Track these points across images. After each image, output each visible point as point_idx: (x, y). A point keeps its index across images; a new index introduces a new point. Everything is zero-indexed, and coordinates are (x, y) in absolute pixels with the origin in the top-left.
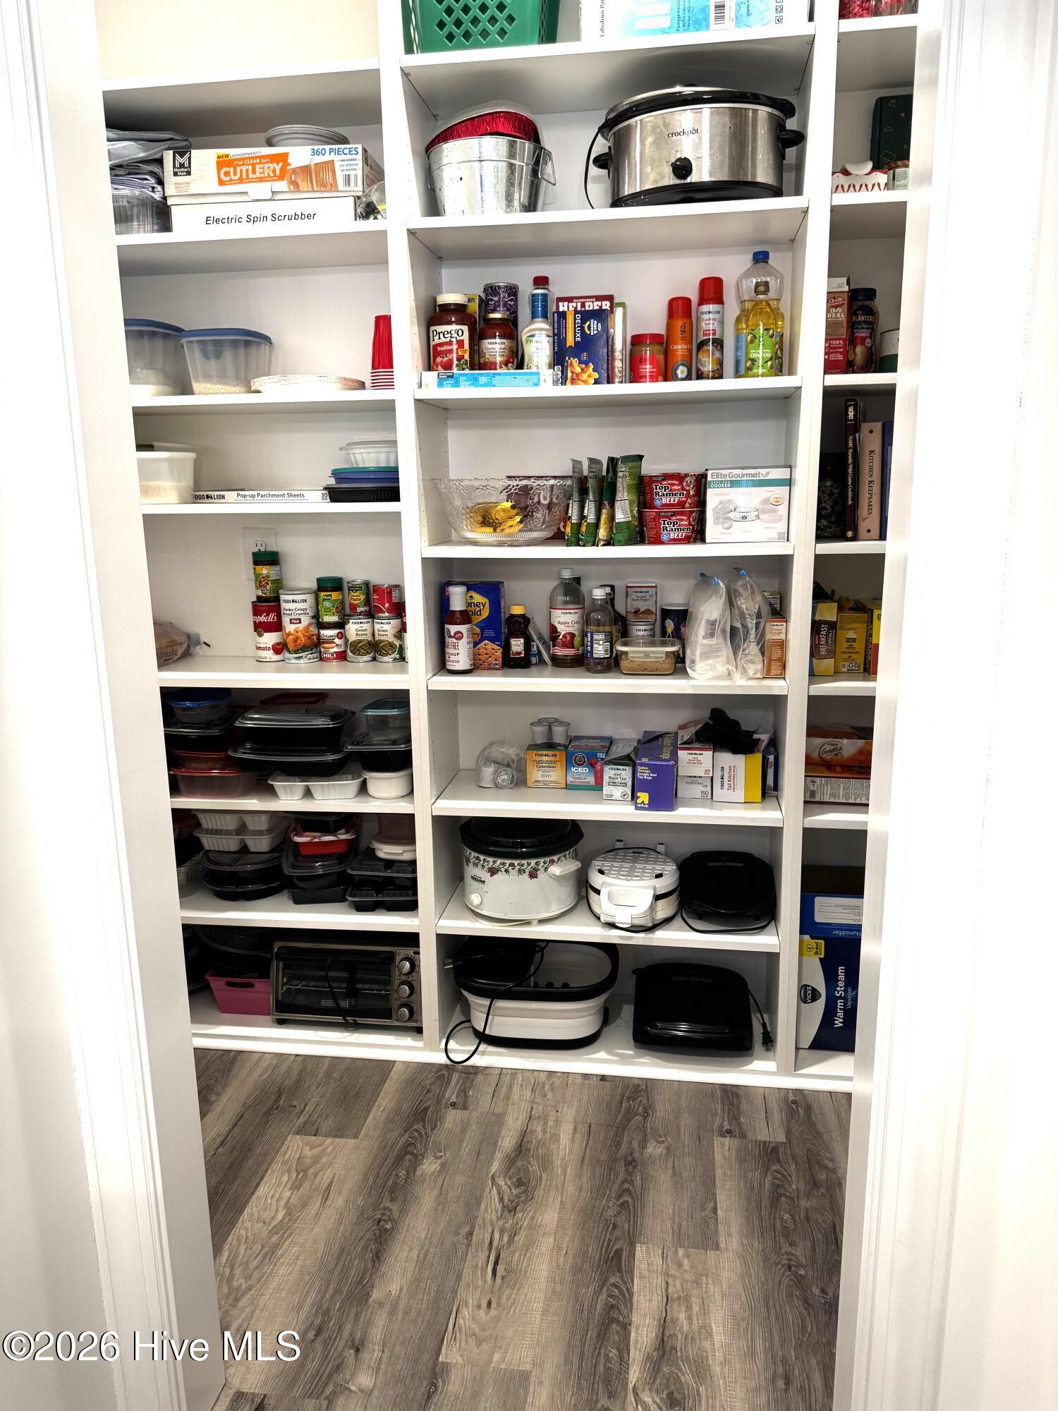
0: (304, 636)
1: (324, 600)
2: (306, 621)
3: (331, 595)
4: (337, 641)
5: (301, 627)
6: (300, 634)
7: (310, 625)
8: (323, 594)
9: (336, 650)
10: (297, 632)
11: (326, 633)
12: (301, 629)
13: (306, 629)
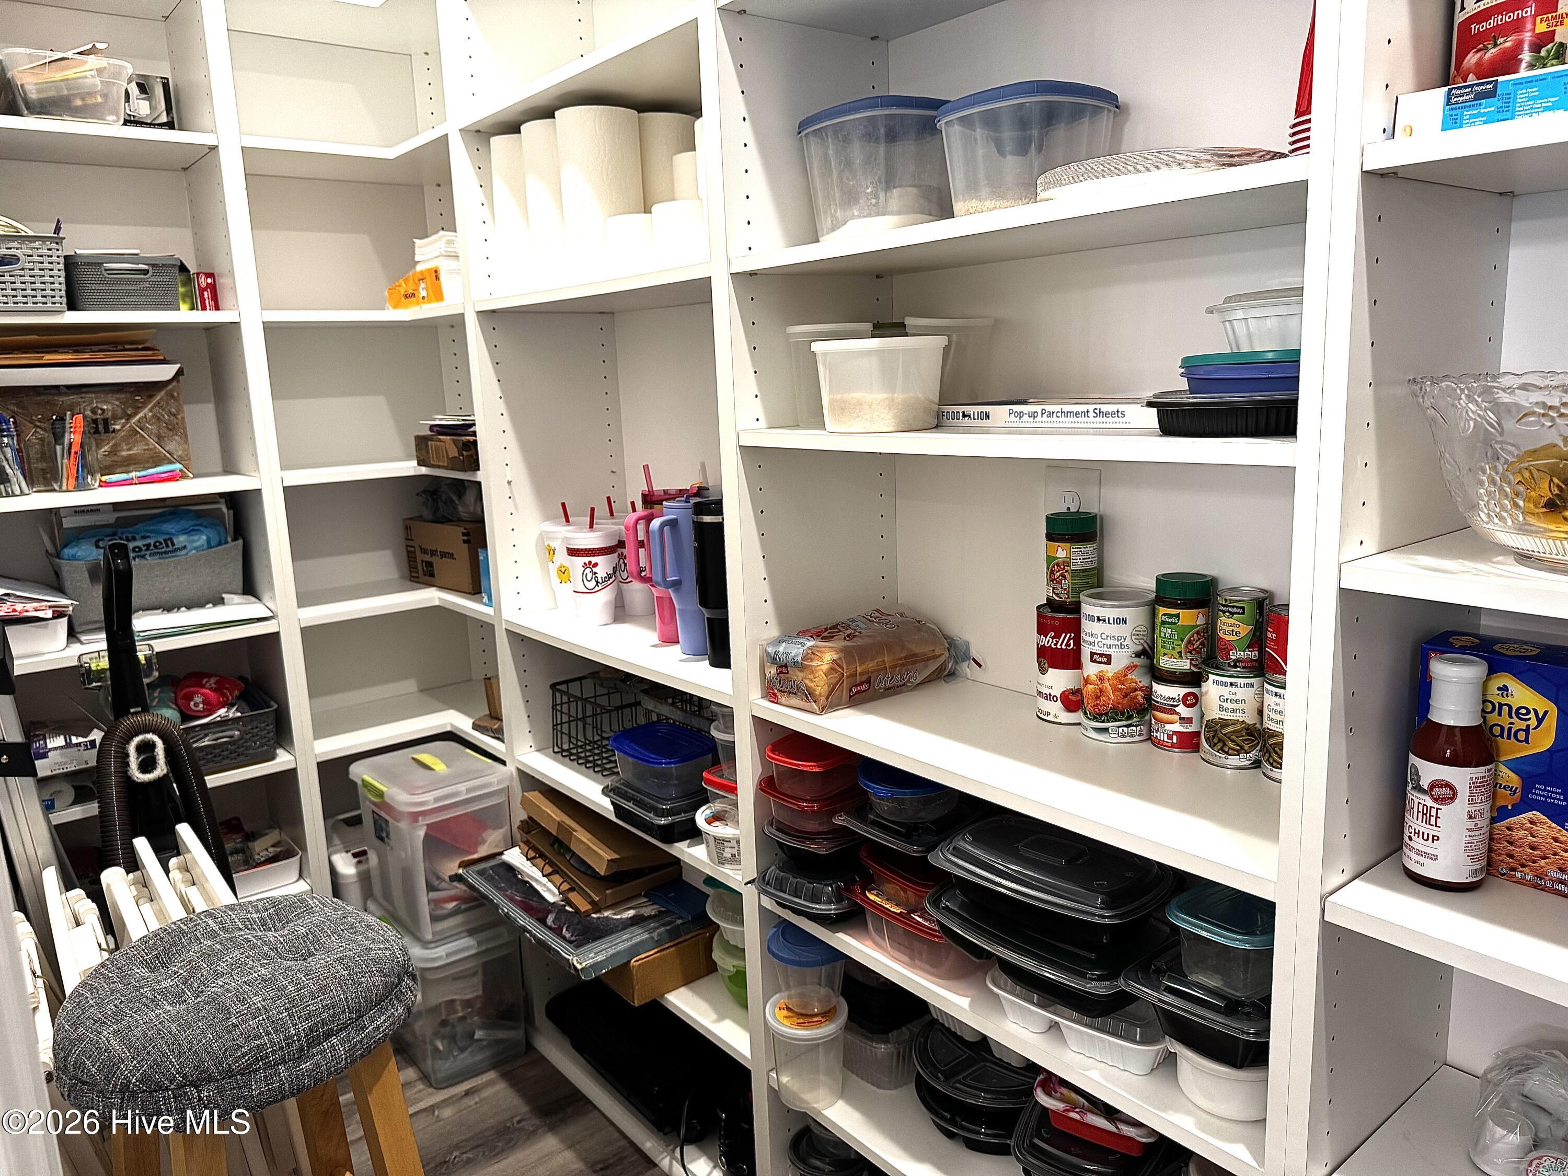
0: (1115, 689)
1: (1163, 623)
2: (1122, 658)
3: (1178, 616)
4: (1181, 709)
5: (1110, 671)
6: (1107, 685)
7: (1131, 668)
8: (1162, 610)
9: (1177, 727)
10: (1101, 679)
11: (1163, 691)
12: (1110, 675)
13: (1121, 677)
